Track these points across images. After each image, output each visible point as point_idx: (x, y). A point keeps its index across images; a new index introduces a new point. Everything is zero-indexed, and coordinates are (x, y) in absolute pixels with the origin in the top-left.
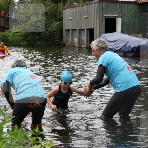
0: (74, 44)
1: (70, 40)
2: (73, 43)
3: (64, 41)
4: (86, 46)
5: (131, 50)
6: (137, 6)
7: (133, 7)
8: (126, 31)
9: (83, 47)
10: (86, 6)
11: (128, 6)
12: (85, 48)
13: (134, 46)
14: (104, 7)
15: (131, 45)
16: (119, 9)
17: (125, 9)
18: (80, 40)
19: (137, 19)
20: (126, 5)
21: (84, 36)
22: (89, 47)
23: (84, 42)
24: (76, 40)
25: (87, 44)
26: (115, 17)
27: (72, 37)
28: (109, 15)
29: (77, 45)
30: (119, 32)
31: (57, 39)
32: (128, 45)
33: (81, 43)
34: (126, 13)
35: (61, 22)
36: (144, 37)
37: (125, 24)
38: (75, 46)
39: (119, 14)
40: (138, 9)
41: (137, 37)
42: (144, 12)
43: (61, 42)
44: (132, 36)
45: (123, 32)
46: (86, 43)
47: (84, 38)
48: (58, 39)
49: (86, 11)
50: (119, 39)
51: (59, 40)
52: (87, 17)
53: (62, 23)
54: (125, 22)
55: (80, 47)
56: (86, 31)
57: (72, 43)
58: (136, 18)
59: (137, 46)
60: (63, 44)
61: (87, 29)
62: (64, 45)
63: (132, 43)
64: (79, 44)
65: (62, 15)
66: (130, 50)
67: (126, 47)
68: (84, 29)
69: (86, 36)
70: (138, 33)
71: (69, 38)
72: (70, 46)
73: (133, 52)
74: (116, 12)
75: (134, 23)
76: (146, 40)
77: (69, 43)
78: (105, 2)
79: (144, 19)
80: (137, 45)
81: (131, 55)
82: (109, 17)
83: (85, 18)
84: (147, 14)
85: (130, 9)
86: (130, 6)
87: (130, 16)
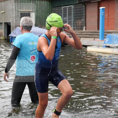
4: (4, 38)
6: (48, 2)
7: (44, 4)
8: (39, 25)
9: (2, 39)
10: (3, 2)
20: (39, 1)
22: (7, 39)
23: (2, 34)
25: (5, 36)
34: (39, 8)
37: (38, 18)
40: (49, 5)
42: (54, 7)
46: (4, 35)
47: (2, 31)
49: (3, 7)
50: (33, 32)
52: (4, 12)
54: (38, 16)
56: (3, 24)
58: (47, 13)
61: (5, 23)
68: (2, 23)
69: (3, 29)
83: (2, 13)
84: (57, 10)
85: (42, 5)
86: (42, 2)
87: (42, 11)
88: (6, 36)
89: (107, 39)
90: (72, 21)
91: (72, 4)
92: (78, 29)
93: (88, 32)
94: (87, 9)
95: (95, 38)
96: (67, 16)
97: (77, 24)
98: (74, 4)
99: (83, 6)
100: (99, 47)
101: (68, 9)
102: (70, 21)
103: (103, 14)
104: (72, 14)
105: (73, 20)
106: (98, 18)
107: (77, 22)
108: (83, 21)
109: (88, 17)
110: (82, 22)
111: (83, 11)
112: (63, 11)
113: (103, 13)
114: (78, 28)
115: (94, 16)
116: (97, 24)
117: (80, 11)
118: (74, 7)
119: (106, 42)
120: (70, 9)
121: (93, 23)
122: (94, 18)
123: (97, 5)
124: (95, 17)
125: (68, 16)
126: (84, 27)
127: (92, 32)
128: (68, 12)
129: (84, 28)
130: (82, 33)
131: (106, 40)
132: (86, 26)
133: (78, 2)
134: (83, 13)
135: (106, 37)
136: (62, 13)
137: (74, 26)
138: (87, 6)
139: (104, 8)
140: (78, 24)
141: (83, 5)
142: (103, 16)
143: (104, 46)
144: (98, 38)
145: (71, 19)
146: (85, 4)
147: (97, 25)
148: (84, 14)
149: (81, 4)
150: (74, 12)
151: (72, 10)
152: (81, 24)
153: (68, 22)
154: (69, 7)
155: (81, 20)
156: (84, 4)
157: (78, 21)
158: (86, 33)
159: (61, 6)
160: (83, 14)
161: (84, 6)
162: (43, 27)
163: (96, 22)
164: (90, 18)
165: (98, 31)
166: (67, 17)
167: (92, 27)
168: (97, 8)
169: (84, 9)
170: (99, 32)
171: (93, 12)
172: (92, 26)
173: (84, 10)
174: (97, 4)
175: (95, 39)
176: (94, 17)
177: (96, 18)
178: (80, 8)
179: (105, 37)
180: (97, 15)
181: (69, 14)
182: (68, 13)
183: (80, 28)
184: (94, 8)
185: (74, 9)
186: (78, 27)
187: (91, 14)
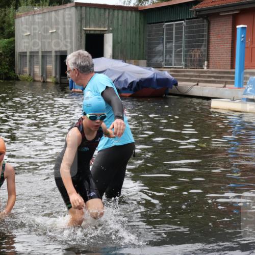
0: (34, 77)
1: (27, 69)
2: (32, 74)
3: (17, 72)
4: (54, 79)
5: (128, 87)
6: (138, 14)
7: (131, 17)
8: (120, 57)
9: (50, 82)
11: (123, 14)
12: (52, 82)
13: (132, 80)
14: (84, 16)
15: (127, 79)
16: (108, 18)
17: (118, 19)
18: (43, 70)
19: (138, 36)
20: (120, 12)
21: (50, 63)
22: (59, 82)
23: (51, 73)
24: (37, 70)
25: (55, 77)
26: (102, 33)
27: (30, 65)
28: (92, 28)
29: (39, 78)
30: (109, 56)
31: (5, 68)
32: (122, 79)
33: (46, 75)
34: (121, 25)
35: (11, 39)
36: (149, 65)
37: (119, 43)
38: (34, 81)
39: (109, 27)
40: (140, 19)
41: (137, 65)
42: (150, 24)
43: (12, 74)
44: (130, 63)
45: (115, 57)
46: (53, 75)
47: (51, 66)
48: (7, 68)
50: (109, 69)
51: (9, 70)
53: (14, 40)
54: (119, 40)
55: (44, 82)
57: (30, 75)
58: (136, 33)
59: (138, 81)
60: (15, 76)
61: (56, 52)
62: (18, 79)
63: (129, 75)
64: (42, 76)
65: (14, 28)
66: (126, 87)
67: (121, 81)
68: (50, 52)
69: (53, 63)
70: (139, 59)
71: (26, 66)
72: (27, 80)
73: (131, 90)
74: (104, 24)
75: (133, 43)
76: (152, 70)
77: (26, 75)
78: (86, 7)
79: (149, 35)
80: (138, 79)
81: (128, 95)
82: (92, 32)
84: (154, 29)
85: (127, 20)
86: (127, 14)
87: (127, 30)
88: (58, 76)
89: (250, 85)
90: (182, 50)
91: (183, 18)
92: (193, 66)
93: (213, 72)
94: (211, 28)
95: (226, 83)
96: (174, 40)
97: (191, 57)
98: (187, 19)
99: (203, 22)
100: (233, 100)
101: (176, 28)
102: (178, 50)
103: (243, 38)
104: (182, 36)
105: (185, 49)
106: (232, 45)
107: (193, 53)
108: (203, 51)
109: (213, 43)
110: (201, 52)
111: (203, 32)
112: (165, 32)
113: (242, 36)
114: (194, 64)
115: (224, 41)
116: (230, 57)
117: (198, 32)
118: (186, 24)
119: (248, 92)
120: (179, 28)
121: (222, 54)
122: (224, 45)
123: (231, 22)
124: (227, 43)
125: (176, 42)
126: (206, 63)
127: (220, 73)
128: (176, 32)
129: (204, 64)
130: (201, 74)
131: (248, 88)
132: (208, 61)
133: (195, 15)
134: (203, 35)
135: (248, 81)
136: (163, 35)
137: (186, 61)
138: (212, 22)
139: (246, 26)
140: (193, 56)
141: (205, 20)
142: (243, 41)
143: (243, 99)
144: (233, 83)
145: (181, 47)
146: (209, 18)
147: (230, 59)
148: (206, 38)
149: (202, 19)
150: (186, 33)
151: (182, 29)
152: (199, 56)
153: (175, 52)
154: (176, 24)
155: (200, 50)
156: (206, 18)
157: (194, 51)
158: (209, 74)
159: (163, 22)
160: (203, 37)
161: (206, 23)
162: (127, 61)
163: (227, 54)
164: (218, 46)
165: (233, 71)
166: (172, 42)
167: (220, 62)
168: (231, 26)
169: (206, 28)
170: (234, 73)
171: (222, 35)
172: (221, 60)
173: (207, 31)
174: (231, 19)
175: (227, 86)
176: (225, 43)
177: (229, 45)
178: (199, 26)
179: (244, 81)
180: (231, 40)
181: (176, 38)
182: (176, 34)
183: (198, 64)
184: (225, 27)
185: (186, 28)
186: (194, 62)
187: (219, 38)
